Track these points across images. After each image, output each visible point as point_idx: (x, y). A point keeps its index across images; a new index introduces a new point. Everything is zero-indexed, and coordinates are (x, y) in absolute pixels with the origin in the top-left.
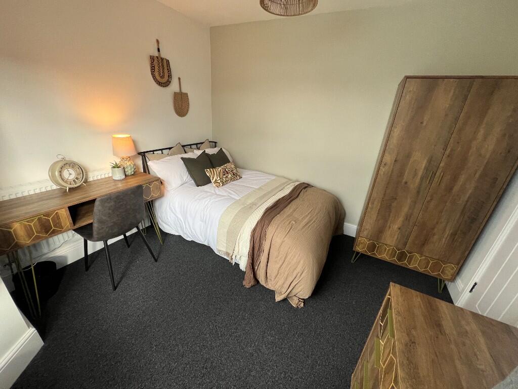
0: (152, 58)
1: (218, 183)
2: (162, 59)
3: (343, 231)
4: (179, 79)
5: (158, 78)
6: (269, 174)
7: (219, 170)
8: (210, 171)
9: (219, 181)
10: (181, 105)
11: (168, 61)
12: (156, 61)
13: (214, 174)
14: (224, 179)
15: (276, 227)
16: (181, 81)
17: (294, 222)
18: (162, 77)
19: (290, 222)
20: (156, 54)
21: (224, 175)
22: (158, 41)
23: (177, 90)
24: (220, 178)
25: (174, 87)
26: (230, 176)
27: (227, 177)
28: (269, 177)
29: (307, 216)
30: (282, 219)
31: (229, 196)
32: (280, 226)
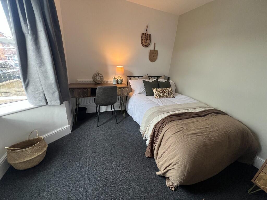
0: (142, 34)
1: (157, 96)
2: (148, 34)
3: (253, 162)
4: (155, 43)
5: (144, 43)
6: (194, 99)
7: (160, 90)
8: (155, 89)
9: (158, 95)
10: (153, 56)
11: (150, 35)
12: (144, 36)
13: (156, 91)
14: (161, 95)
15: (171, 126)
16: (156, 44)
17: (185, 128)
18: (146, 43)
19: (183, 127)
20: (145, 32)
21: (162, 93)
22: (147, 26)
23: (152, 49)
24: (159, 94)
25: (151, 47)
26: (166, 94)
27: (163, 94)
28: (192, 101)
29: (200, 129)
30: (178, 124)
31: (157, 103)
32: (174, 127)
